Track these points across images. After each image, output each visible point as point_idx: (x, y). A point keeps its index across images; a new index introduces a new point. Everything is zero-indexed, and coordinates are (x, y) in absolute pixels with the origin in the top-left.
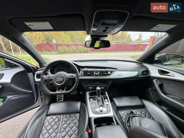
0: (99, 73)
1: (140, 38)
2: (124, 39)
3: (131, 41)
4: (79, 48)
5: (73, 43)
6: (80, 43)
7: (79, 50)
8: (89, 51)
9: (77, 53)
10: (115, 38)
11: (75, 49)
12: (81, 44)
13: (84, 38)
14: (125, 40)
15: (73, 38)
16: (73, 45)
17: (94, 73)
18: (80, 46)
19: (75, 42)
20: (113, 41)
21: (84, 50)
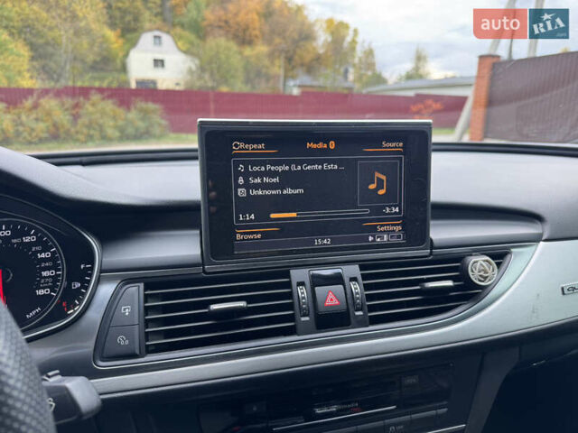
0: (356, 288)
1: (417, 68)
2: (346, 72)
3: (379, 79)
4: (91, 109)
5: (49, 84)
6: (97, 84)
7: (89, 126)
8: (157, 130)
9: (77, 140)
10: (302, 65)
11: (63, 118)
12: (100, 90)
13: (121, 55)
14: (351, 77)
15: (50, 49)
16: (45, 92)
17: (302, 293)
18: (95, 97)
19: (60, 76)
20: (293, 78)
21: (120, 123)
